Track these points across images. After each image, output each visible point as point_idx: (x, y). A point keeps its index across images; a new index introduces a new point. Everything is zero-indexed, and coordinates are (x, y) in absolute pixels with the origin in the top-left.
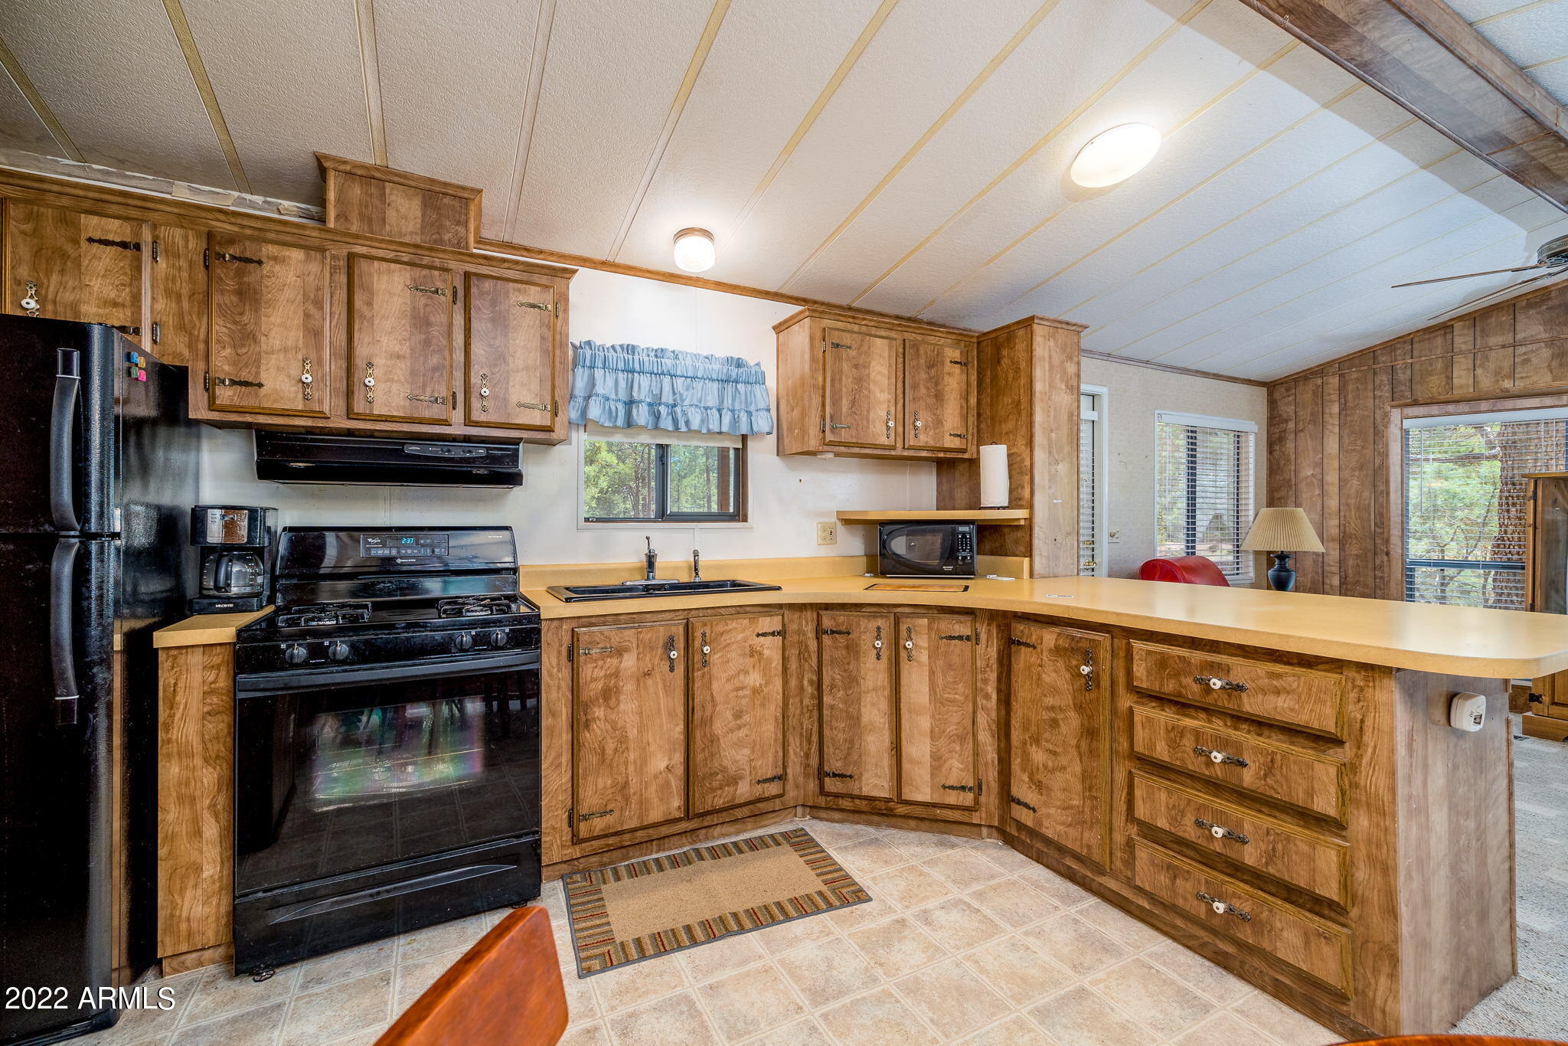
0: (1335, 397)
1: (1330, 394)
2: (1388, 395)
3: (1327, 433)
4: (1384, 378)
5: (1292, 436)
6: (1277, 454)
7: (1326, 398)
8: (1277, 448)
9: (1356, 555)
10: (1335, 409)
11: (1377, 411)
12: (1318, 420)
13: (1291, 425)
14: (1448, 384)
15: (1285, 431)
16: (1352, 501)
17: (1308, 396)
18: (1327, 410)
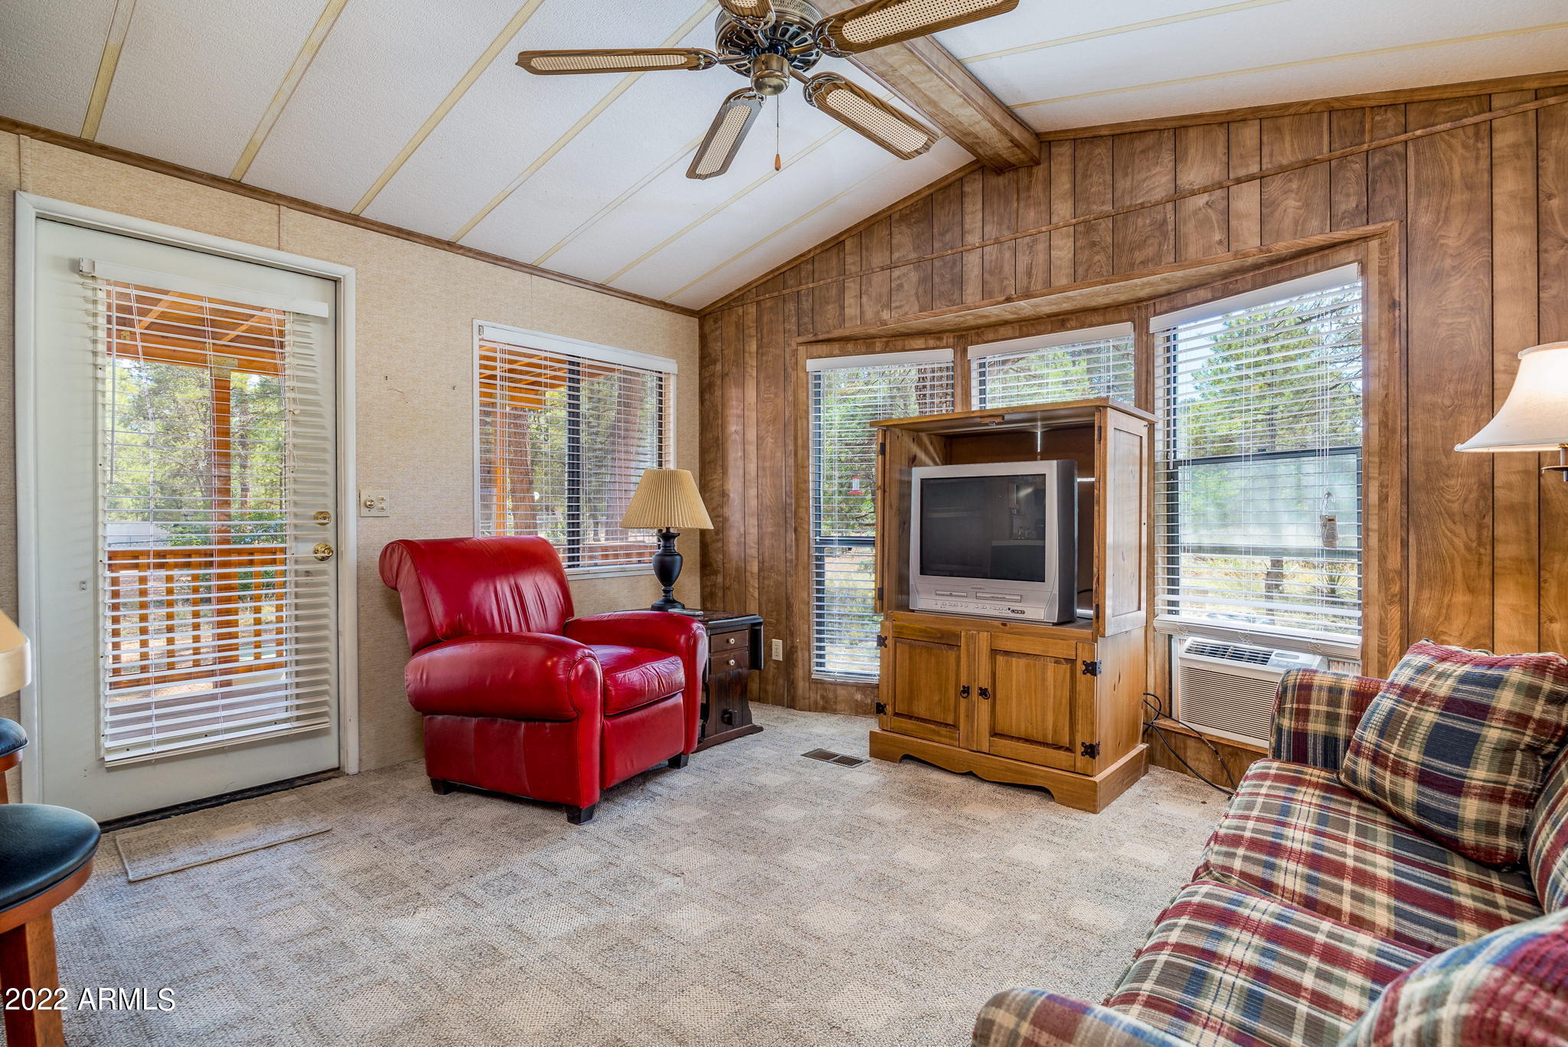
0: (753, 331)
1: (749, 328)
2: (794, 328)
3: (747, 377)
4: (791, 306)
5: (719, 382)
6: (707, 403)
7: (746, 331)
8: (707, 396)
9: (772, 533)
10: (754, 347)
11: (787, 349)
12: (740, 363)
13: (719, 367)
14: (840, 314)
15: (713, 375)
16: (767, 464)
17: (732, 330)
18: (747, 348)
